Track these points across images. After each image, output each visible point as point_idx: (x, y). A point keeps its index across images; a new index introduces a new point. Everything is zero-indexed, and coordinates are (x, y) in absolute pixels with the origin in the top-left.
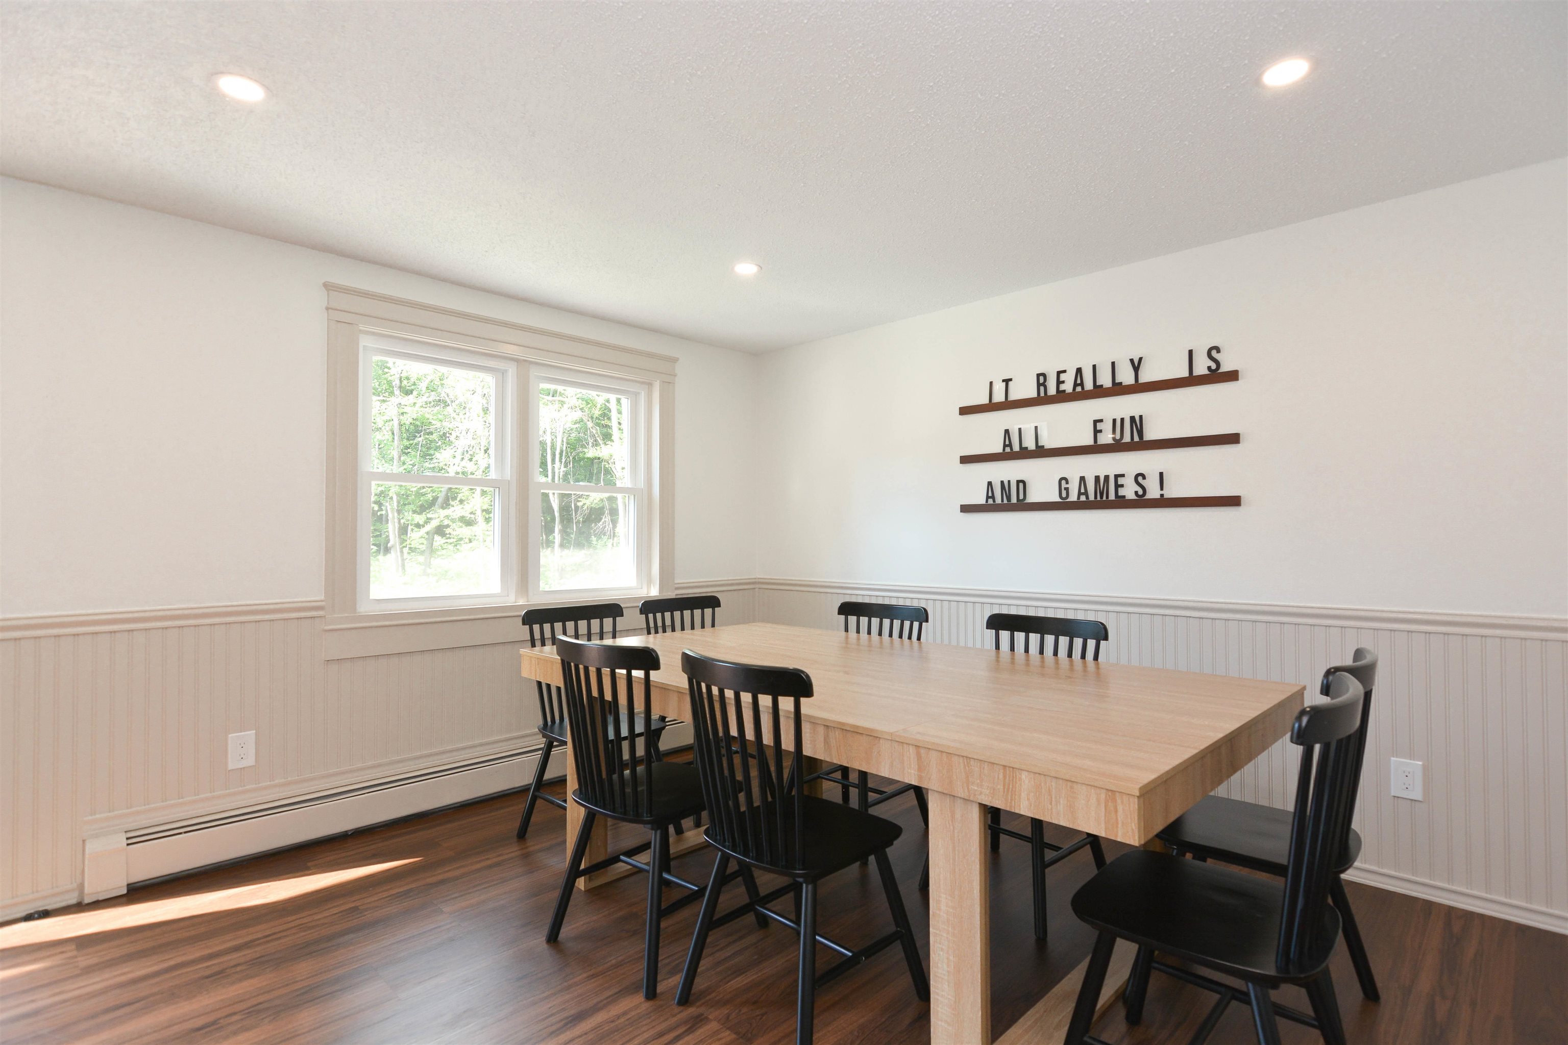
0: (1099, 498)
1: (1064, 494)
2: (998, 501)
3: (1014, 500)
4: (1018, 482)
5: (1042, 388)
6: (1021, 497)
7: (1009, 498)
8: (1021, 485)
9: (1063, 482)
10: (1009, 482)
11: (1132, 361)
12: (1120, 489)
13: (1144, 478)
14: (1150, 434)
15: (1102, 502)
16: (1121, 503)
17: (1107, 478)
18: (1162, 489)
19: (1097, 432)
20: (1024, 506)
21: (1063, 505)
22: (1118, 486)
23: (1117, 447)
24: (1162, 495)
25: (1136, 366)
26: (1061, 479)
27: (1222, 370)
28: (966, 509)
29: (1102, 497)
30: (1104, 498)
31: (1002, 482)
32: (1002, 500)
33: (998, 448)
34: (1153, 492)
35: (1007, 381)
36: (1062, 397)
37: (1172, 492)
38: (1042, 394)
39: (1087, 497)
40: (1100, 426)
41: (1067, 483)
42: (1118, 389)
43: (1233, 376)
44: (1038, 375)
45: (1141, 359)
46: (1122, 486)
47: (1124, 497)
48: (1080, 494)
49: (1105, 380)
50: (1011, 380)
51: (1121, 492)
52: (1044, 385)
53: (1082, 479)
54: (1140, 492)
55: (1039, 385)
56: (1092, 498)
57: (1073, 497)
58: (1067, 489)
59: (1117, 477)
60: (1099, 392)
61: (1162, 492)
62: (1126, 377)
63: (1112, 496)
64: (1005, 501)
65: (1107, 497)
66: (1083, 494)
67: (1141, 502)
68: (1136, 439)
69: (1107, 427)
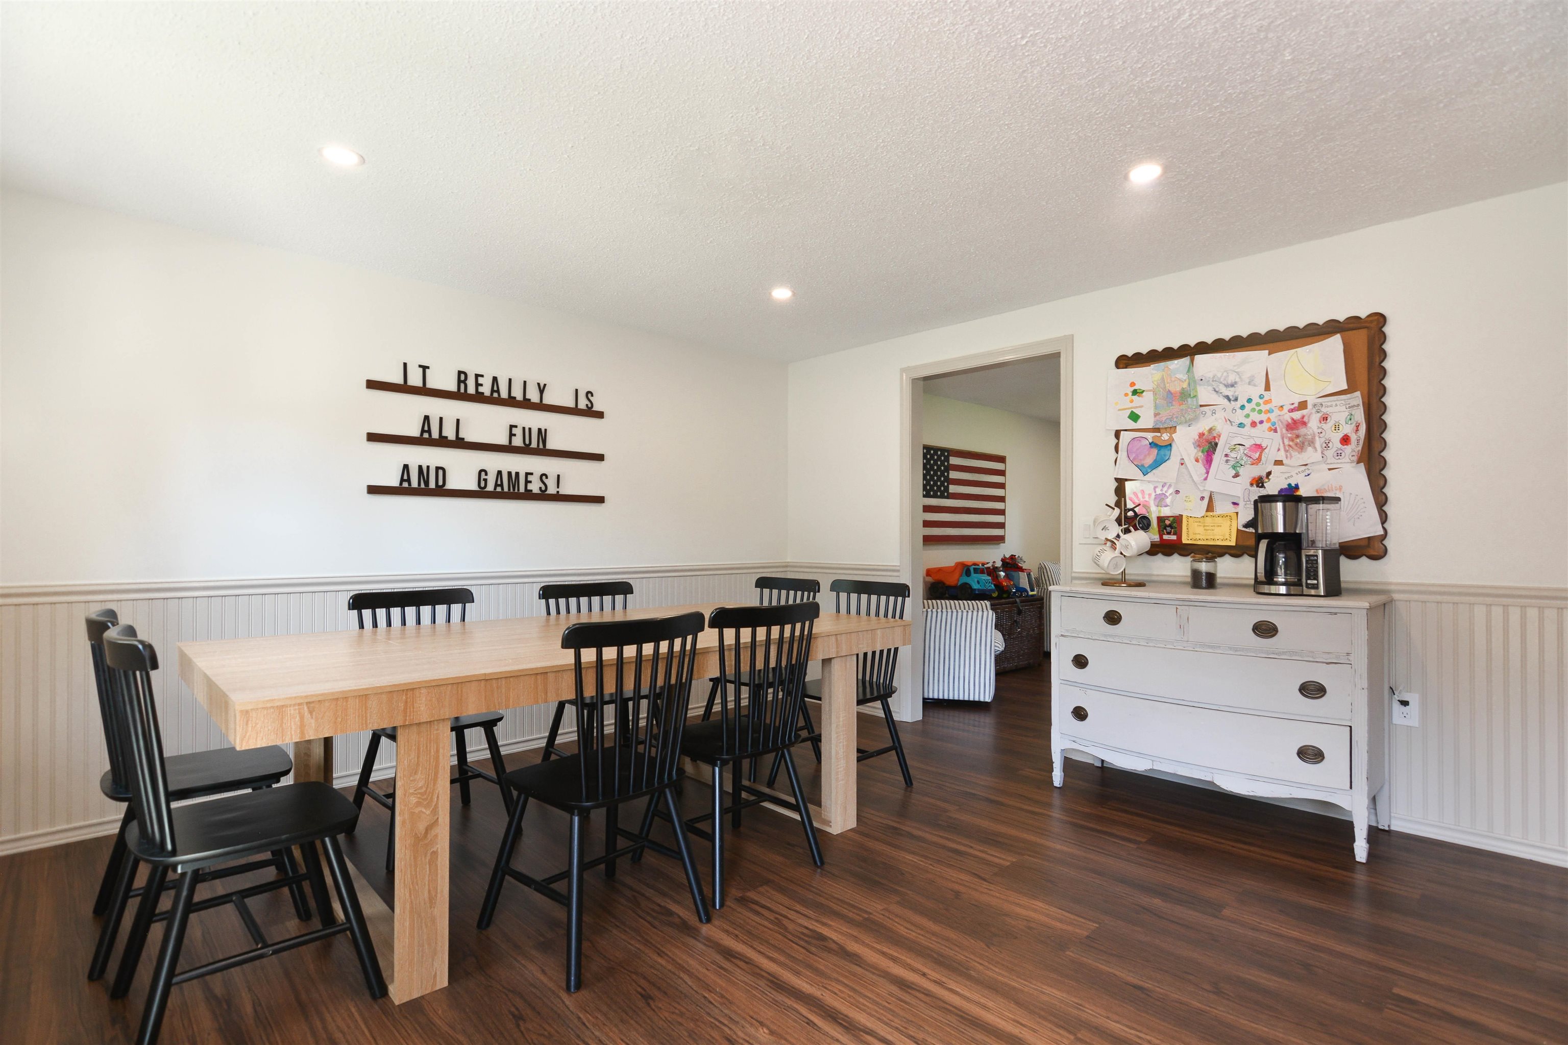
0: (512, 490)
1: (483, 484)
2: (415, 484)
3: (432, 485)
4: (437, 468)
5: (462, 386)
6: (440, 483)
7: (427, 483)
8: (441, 472)
9: (483, 473)
10: (428, 467)
11: (539, 384)
12: (529, 484)
13: (547, 477)
14: (551, 445)
15: (514, 493)
16: (528, 496)
17: (517, 474)
18: (558, 487)
19: (512, 435)
20: (441, 491)
21: (481, 493)
22: (527, 482)
23: (526, 450)
24: (558, 492)
25: (542, 390)
26: (481, 471)
27: (594, 409)
28: (374, 490)
29: (514, 489)
30: (516, 491)
31: (420, 467)
32: (419, 484)
33: (415, 432)
34: (552, 490)
35: (424, 368)
36: (479, 398)
37: (565, 490)
38: (462, 390)
39: (502, 489)
40: (514, 431)
41: (486, 474)
42: (526, 404)
43: (600, 415)
44: (460, 373)
45: (545, 385)
46: (530, 482)
47: (531, 491)
48: (496, 485)
49: (518, 394)
50: (428, 368)
51: (530, 487)
52: (464, 382)
53: (500, 473)
54: (543, 488)
55: (459, 381)
56: (506, 489)
57: (490, 487)
58: (485, 480)
59: (527, 474)
60: (511, 402)
61: (558, 490)
62: (534, 396)
63: (522, 490)
64: (423, 486)
65: (518, 490)
66: (499, 485)
67: (543, 496)
68: (541, 446)
69: (518, 432)
